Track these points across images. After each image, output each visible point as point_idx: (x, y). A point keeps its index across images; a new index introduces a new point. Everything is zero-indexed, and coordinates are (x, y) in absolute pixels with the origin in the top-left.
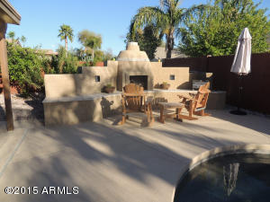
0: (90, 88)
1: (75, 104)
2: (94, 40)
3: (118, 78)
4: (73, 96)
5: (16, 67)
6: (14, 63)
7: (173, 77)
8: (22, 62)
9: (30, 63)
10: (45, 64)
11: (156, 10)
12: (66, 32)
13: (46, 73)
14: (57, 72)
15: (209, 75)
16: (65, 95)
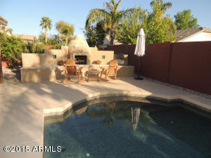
0: (49, 62)
1: (39, 71)
2: (68, 29)
3: (68, 56)
4: (38, 66)
5: (6, 48)
6: (4, 46)
7: (104, 57)
8: (10, 45)
9: (14, 46)
10: (23, 47)
11: (103, 11)
12: (46, 23)
13: (24, 52)
14: (31, 52)
15: (126, 56)
16: (34, 66)
